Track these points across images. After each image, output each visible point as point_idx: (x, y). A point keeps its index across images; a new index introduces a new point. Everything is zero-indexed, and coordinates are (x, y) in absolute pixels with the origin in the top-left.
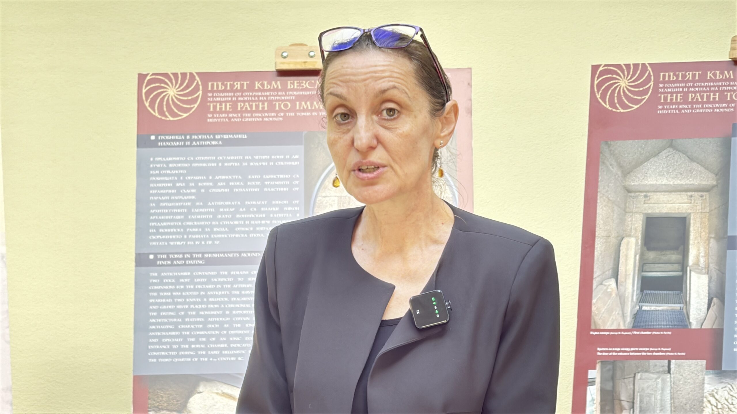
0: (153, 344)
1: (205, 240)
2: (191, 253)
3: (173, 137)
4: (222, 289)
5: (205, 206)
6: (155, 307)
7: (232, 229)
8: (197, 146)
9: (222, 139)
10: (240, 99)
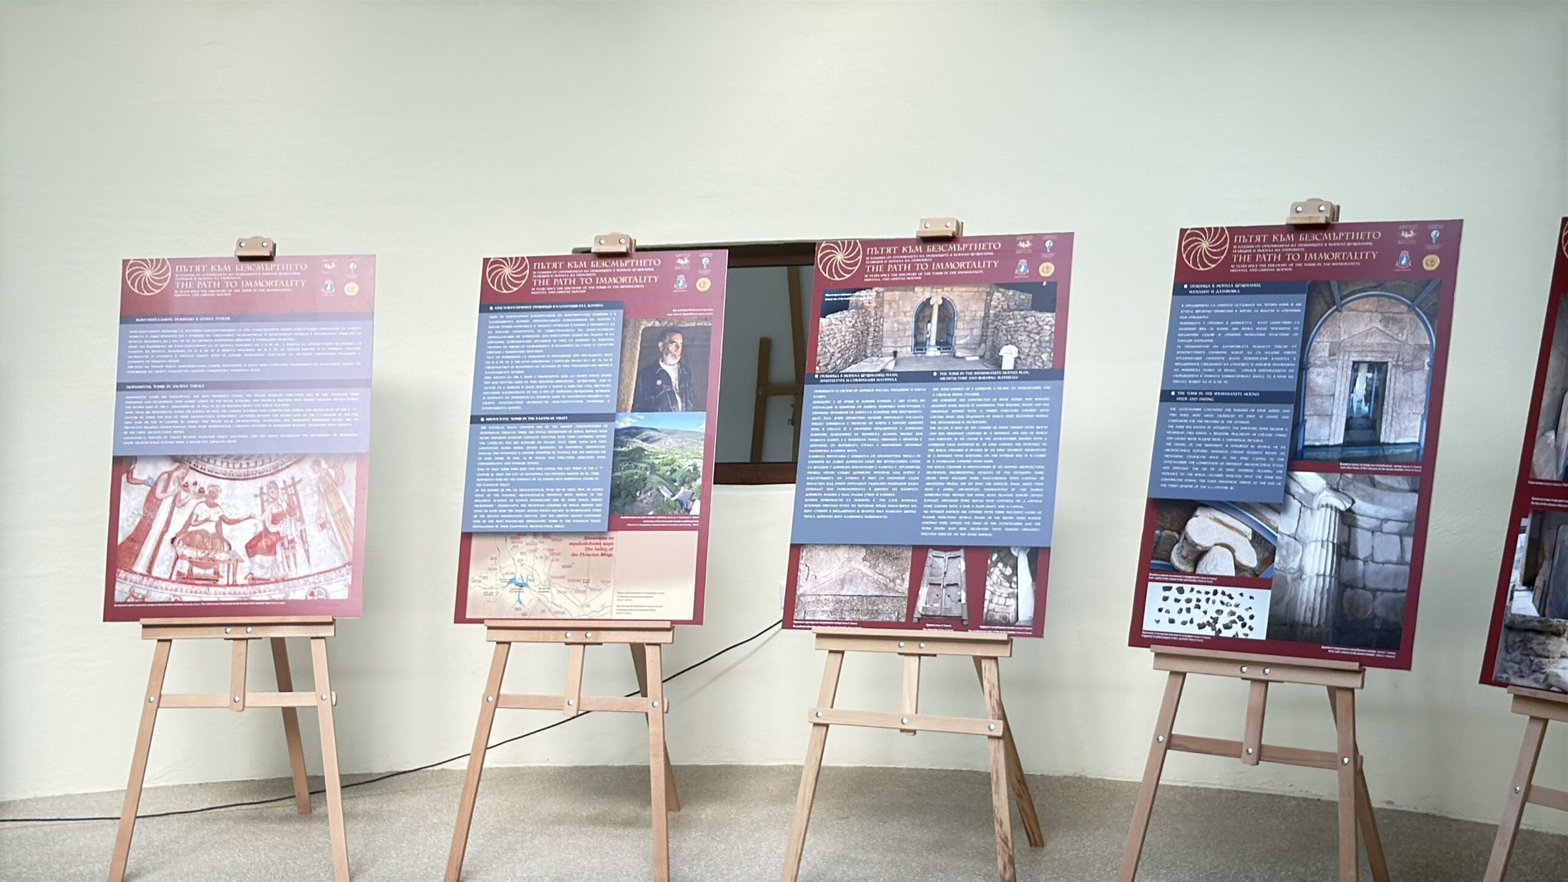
0: (1165, 471)
1: (1217, 379)
2: (1204, 392)
3: (1202, 286)
4: (1225, 425)
5: (1220, 349)
6: (1171, 438)
7: (1239, 370)
8: (1220, 294)
9: (1240, 288)
10: (1259, 251)
